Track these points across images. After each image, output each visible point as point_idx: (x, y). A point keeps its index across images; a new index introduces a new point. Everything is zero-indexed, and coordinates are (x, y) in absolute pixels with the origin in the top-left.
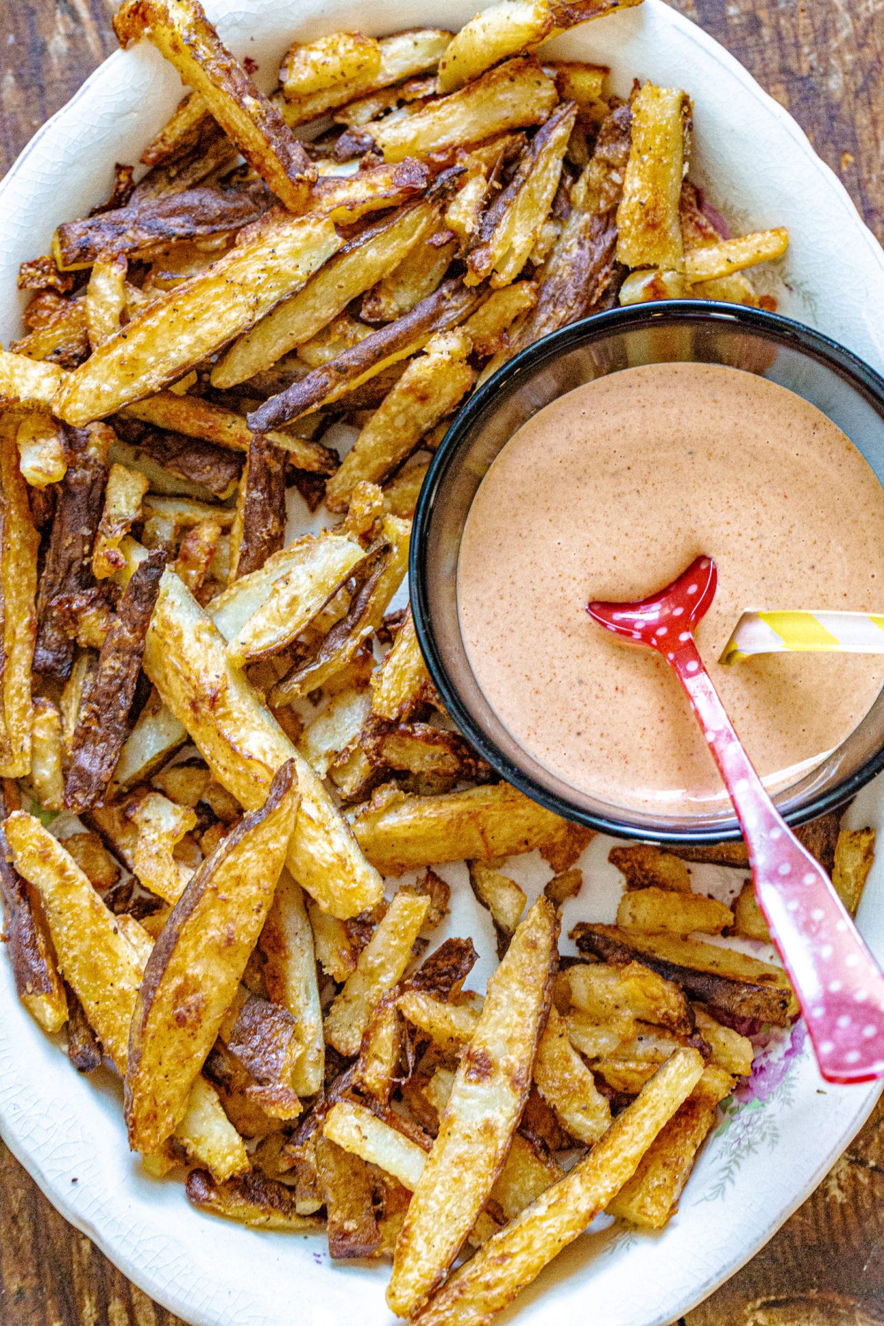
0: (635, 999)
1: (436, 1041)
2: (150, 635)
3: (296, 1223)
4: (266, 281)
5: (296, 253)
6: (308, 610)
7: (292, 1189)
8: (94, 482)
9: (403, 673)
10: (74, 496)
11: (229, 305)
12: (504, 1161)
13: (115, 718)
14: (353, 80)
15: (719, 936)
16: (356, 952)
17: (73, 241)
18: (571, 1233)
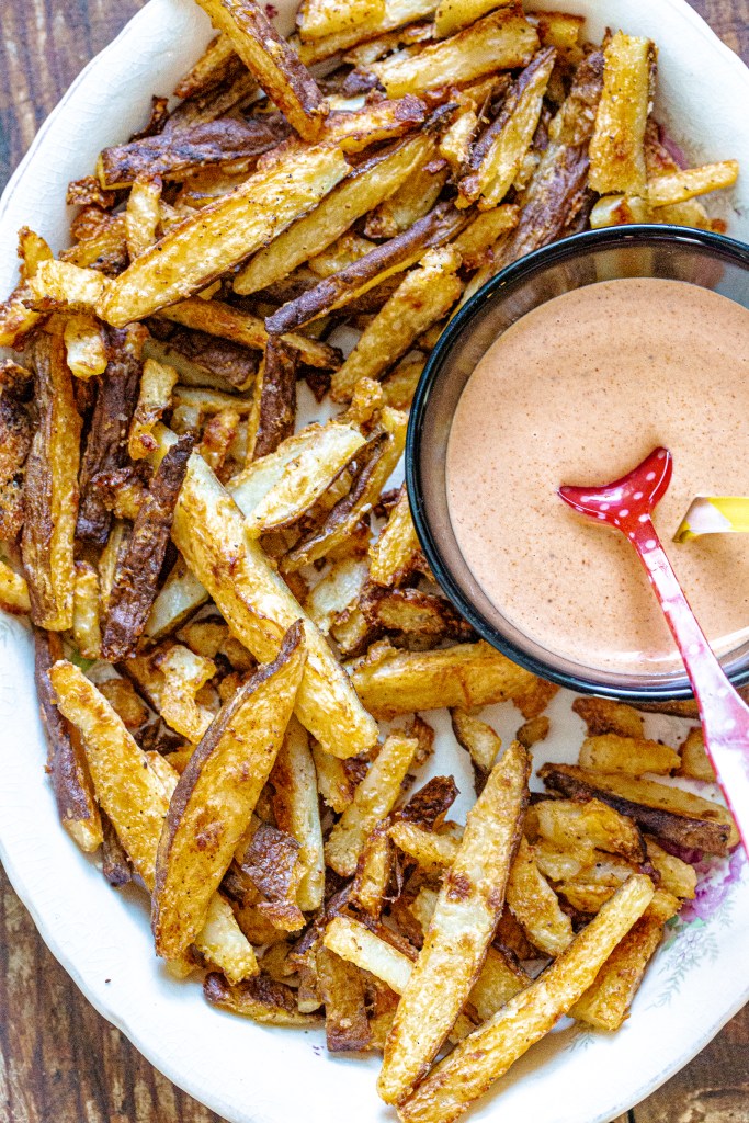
0: (595, 832)
1: (422, 865)
2: (178, 510)
3: (298, 1019)
4: (284, 201)
5: (310, 178)
6: (316, 490)
7: (295, 990)
8: (130, 374)
9: (397, 545)
10: (113, 386)
11: (251, 223)
12: (480, 971)
13: (146, 580)
14: (361, 25)
15: (668, 777)
16: (353, 787)
17: (116, 163)
18: (538, 1033)
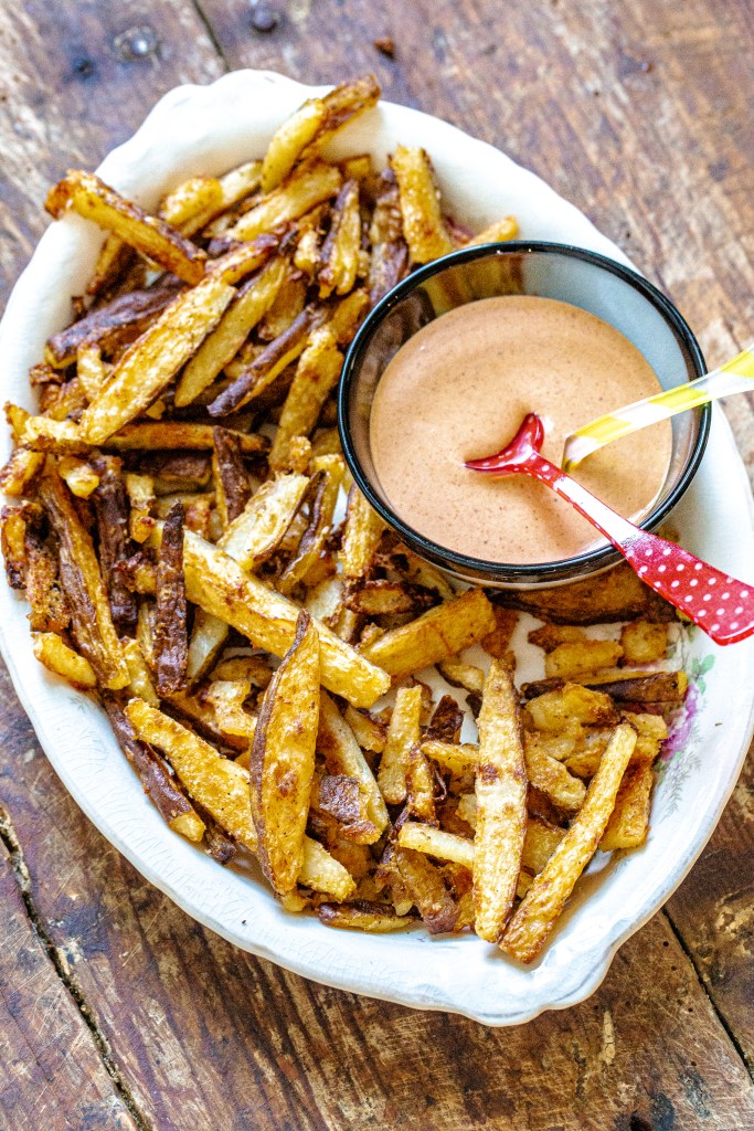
0: (577, 707)
1: (455, 771)
2: (186, 566)
3: (399, 923)
4: (194, 322)
5: (208, 302)
6: (284, 521)
8: (117, 491)
9: (358, 547)
10: (106, 500)
11: (175, 343)
13: (178, 627)
14: (208, 206)
15: (617, 667)
16: (383, 730)
17: (59, 344)
18: (586, 856)
